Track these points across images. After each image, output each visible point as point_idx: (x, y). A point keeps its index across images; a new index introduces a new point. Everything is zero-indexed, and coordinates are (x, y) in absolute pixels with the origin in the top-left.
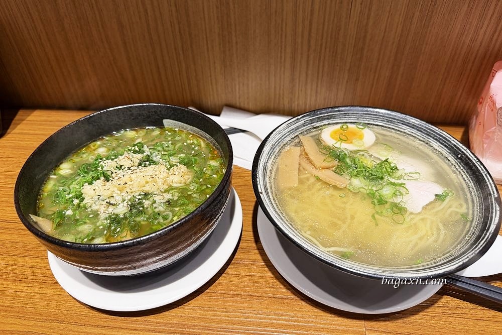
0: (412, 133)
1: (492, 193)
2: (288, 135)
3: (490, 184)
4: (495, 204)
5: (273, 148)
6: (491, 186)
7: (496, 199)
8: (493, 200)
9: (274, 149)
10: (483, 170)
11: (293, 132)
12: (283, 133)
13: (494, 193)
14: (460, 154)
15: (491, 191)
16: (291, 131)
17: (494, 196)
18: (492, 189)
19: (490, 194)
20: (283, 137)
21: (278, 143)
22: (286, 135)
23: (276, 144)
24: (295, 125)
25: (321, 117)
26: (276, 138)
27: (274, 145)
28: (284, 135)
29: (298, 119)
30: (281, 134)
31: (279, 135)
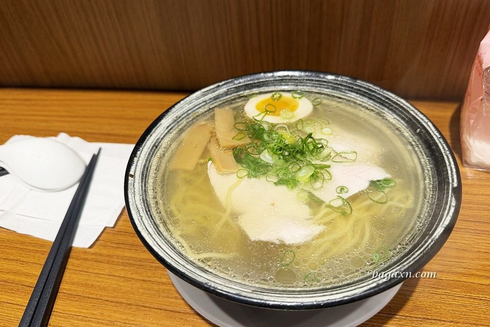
0: (363, 102)
1: (451, 181)
2: (203, 106)
3: (451, 168)
4: (452, 197)
5: (177, 120)
6: (452, 172)
7: (454, 189)
8: (450, 191)
9: (178, 122)
10: (445, 150)
11: (210, 102)
12: (196, 102)
13: (453, 181)
14: (419, 128)
15: (450, 178)
17: (453, 185)
18: (452, 176)
19: (448, 183)
20: (196, 108)
21: (186, 115)
22: (201, 105)
23: (184, 116)
24: (213, 94)
25: (250, 84)
26: (185, 109)
27: (180, 117)
28: (197, 105)
29: (219, 86)
30: (192, 104)
31: (190, 105)
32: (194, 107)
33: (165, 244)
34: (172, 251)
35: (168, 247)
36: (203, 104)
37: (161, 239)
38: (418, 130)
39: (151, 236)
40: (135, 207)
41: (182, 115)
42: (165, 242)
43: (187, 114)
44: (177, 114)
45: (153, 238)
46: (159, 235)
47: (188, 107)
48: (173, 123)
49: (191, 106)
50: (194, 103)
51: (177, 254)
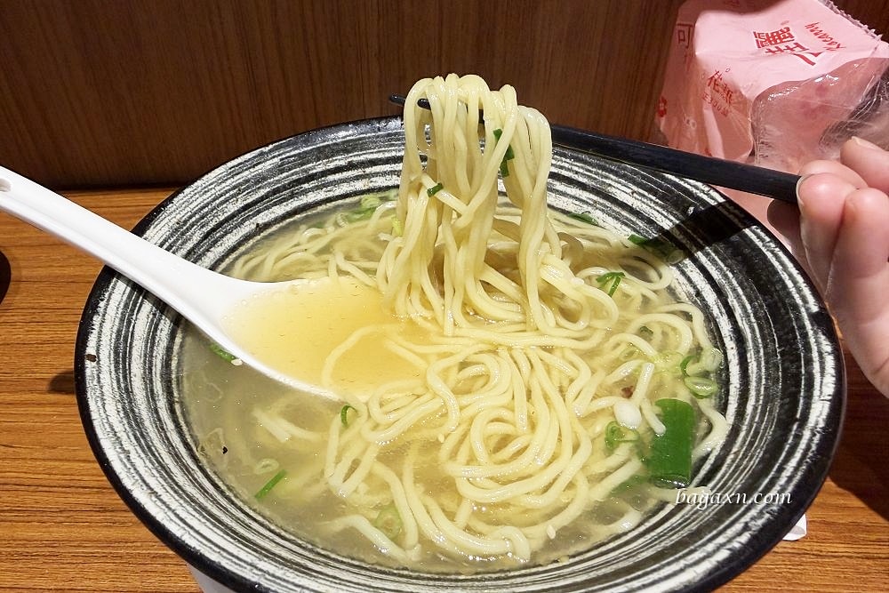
0: (562, 167)
1: (799, 301)
2: (233, 196)
3: (791, 276)
4: (816, 333)
6: (795, 283)
7: (813, 317)
8: (807, 324)
10: (762, 240)
11: (248, 187)
12: (218, 190)
13: (805, 301)
14: (691, 204)
15: (796, 296)
16: (240, 184)
17: (807, 309)
18: (799, 291)
19: (795, 307)
20: (217, 202)
21: (197, 216)
22: (228, 195)
23: (194, 219)
24: (252, 170)
25: (328, 145)
26: (195, 204)
27: (185, 222)
28: (221, 196)
29: (262, 154)
30: (209, 194)
31: (205, 197)
32: (214, 200)
33: (194, 513)
34: (215, 529)
35: (204, 520)
36: (232, 193)
37: (182, 501)
38: (691, 209)
39: (158, 497)
40: (109, 430)
41: (190, 217)
42: (195, 510)
43: (201, 215)
44: (178, 217)
45: (164, 503)
46: (176, 492)
47: (200, 199)
48: (172, 235)
49: (207, 197)
50: (213, 191)
51: (228, 535)
